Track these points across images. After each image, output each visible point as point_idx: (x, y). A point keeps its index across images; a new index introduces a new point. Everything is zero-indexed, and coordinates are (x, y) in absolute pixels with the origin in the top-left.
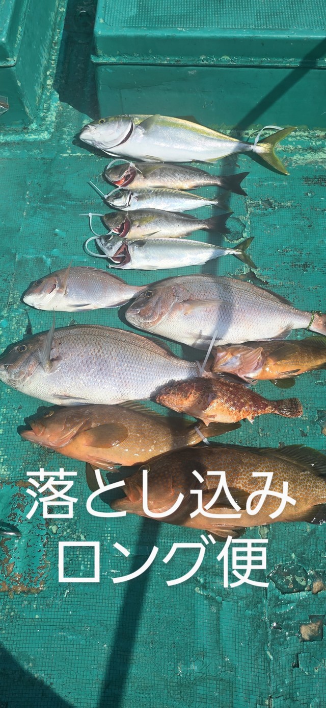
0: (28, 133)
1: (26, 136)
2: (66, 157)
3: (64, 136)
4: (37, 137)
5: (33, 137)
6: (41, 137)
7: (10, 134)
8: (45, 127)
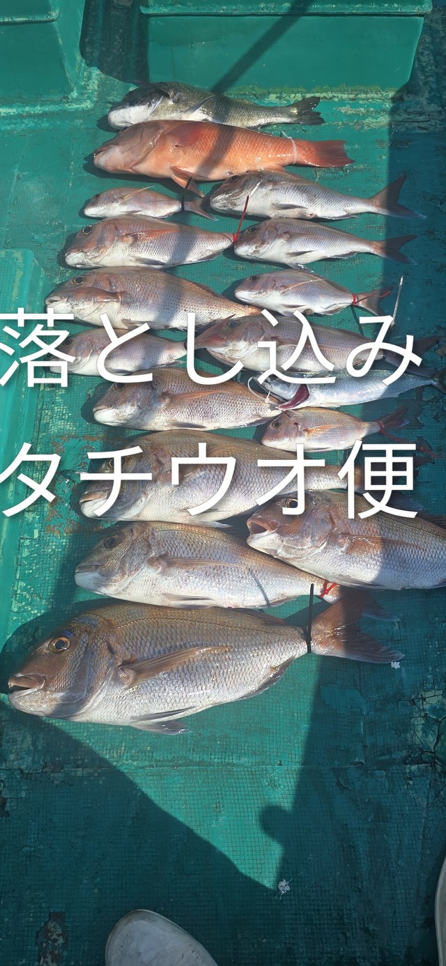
4: (78, 106)
6: (83, 106)
7: (48, 104)
8: (86, 96)
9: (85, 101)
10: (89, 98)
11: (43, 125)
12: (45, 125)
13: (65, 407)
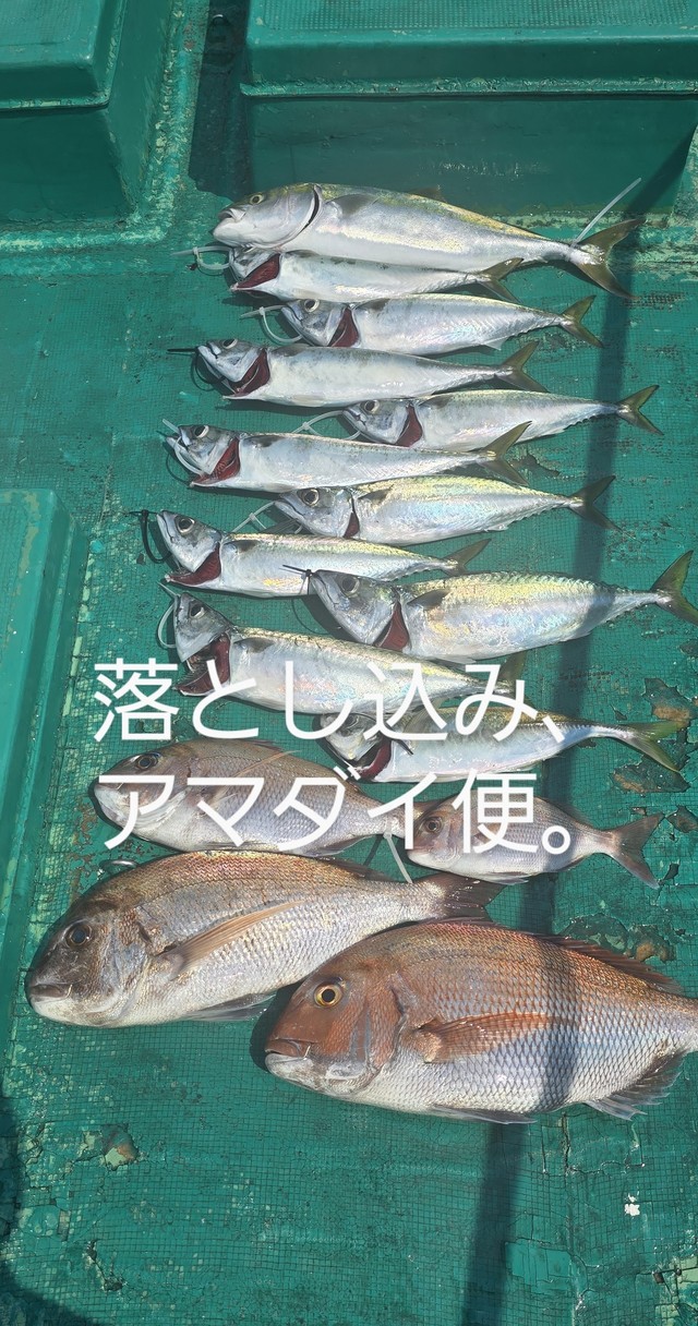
0: (125, 230)
1: (122, 235)
3: (190, 235)
4: (142, 237)
5: (135, 236)
6: (149, 236)
7: (93, 233)
8: (154, 219)
9: (152, 227)
10: (159, 223)
11: (84, 267)
12: (88, 267)
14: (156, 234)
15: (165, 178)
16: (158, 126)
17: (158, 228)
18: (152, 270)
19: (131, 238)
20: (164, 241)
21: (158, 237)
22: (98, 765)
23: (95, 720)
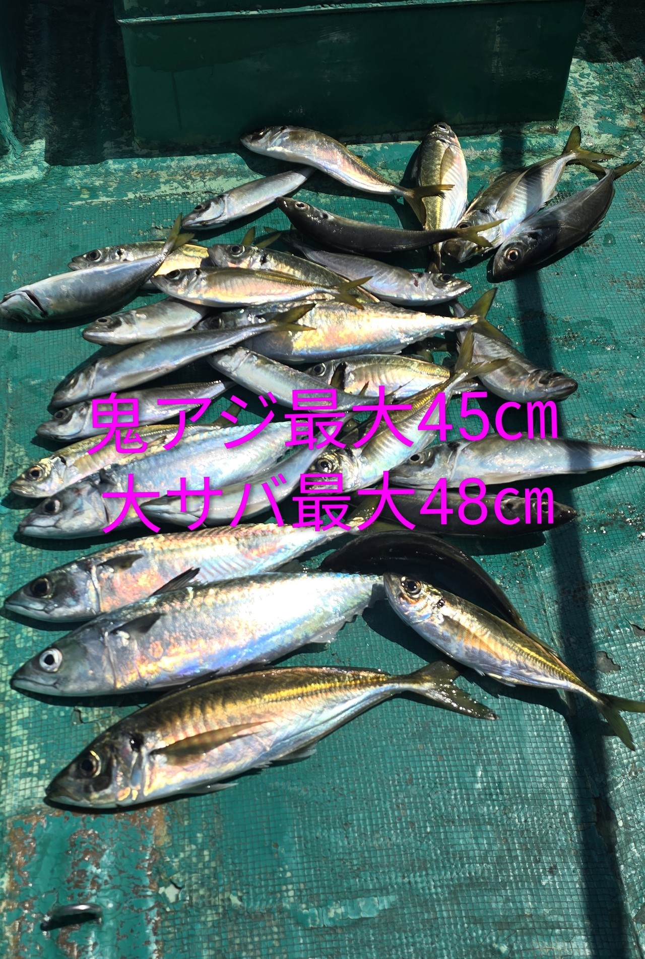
2: (79, 207)
4: (17, 177)
5: (10, 178)
6: (26, 176)
8: (30, 159)
9: (27, 167)
10: (35, 163)
13: (32, 747)
14: (33, 173)
15: (37, 120)
16: (24, 73)
17: (35, 168)
18: (33, 209)
19: (7, 179)
20: (44, 180)
21: (36, 176)
22: (30, 774)
23: (20, 717)
